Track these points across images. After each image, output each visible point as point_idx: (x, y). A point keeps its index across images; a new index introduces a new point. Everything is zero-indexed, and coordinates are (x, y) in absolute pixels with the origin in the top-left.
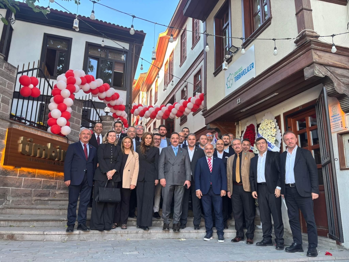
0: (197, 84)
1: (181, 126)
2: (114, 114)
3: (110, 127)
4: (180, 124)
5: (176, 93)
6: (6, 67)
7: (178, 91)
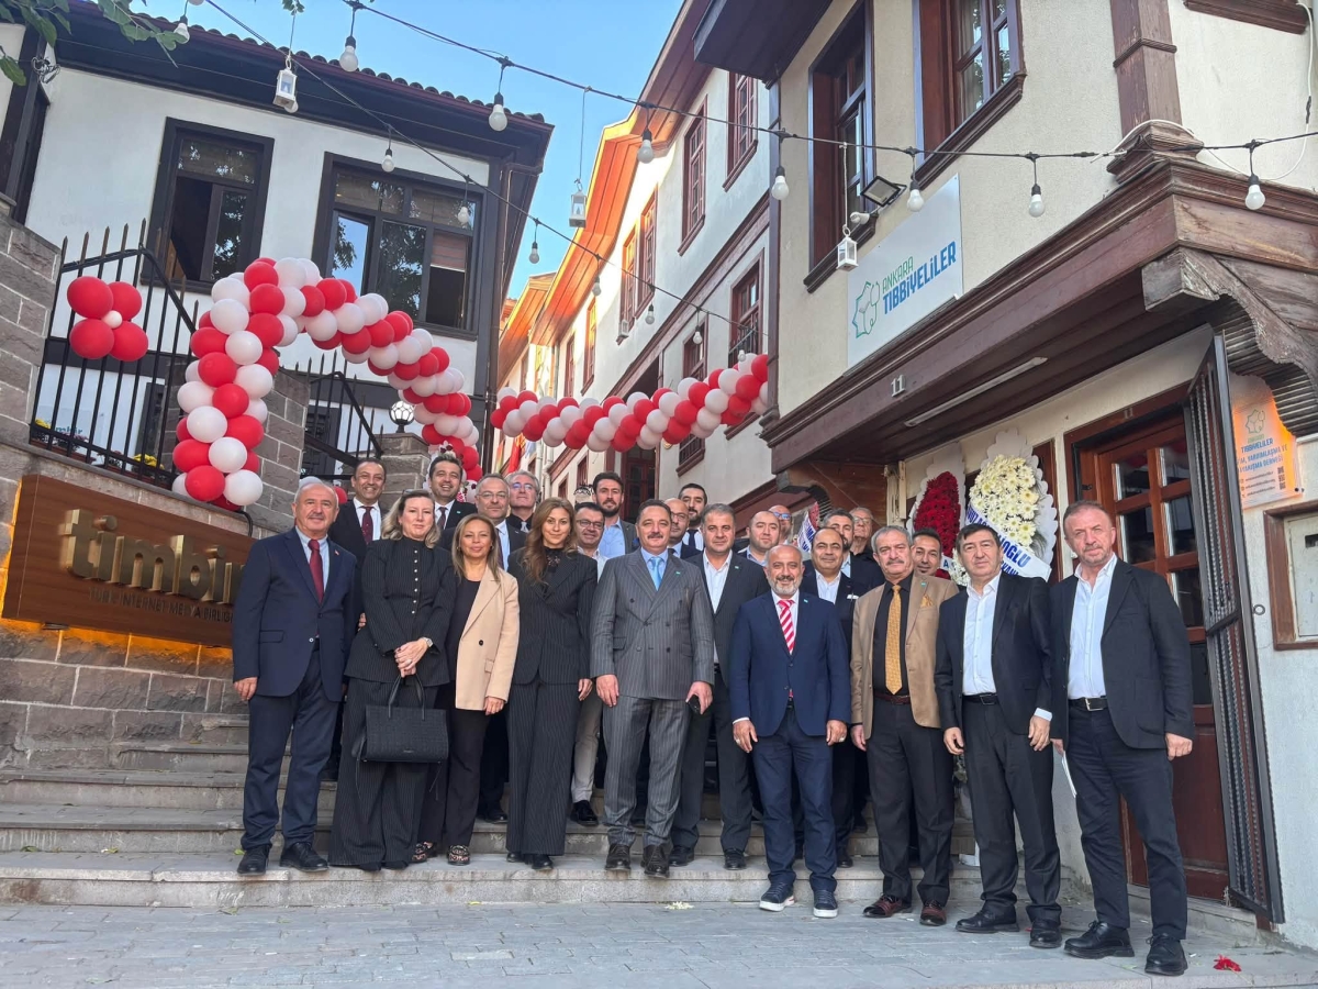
0: (742, 319)
1: (680, 472)
2: (429, 428)
3: (414, 477)
4: (678, 470)
5: (664, 350)
6: (19, 243)
7: (672, 345)
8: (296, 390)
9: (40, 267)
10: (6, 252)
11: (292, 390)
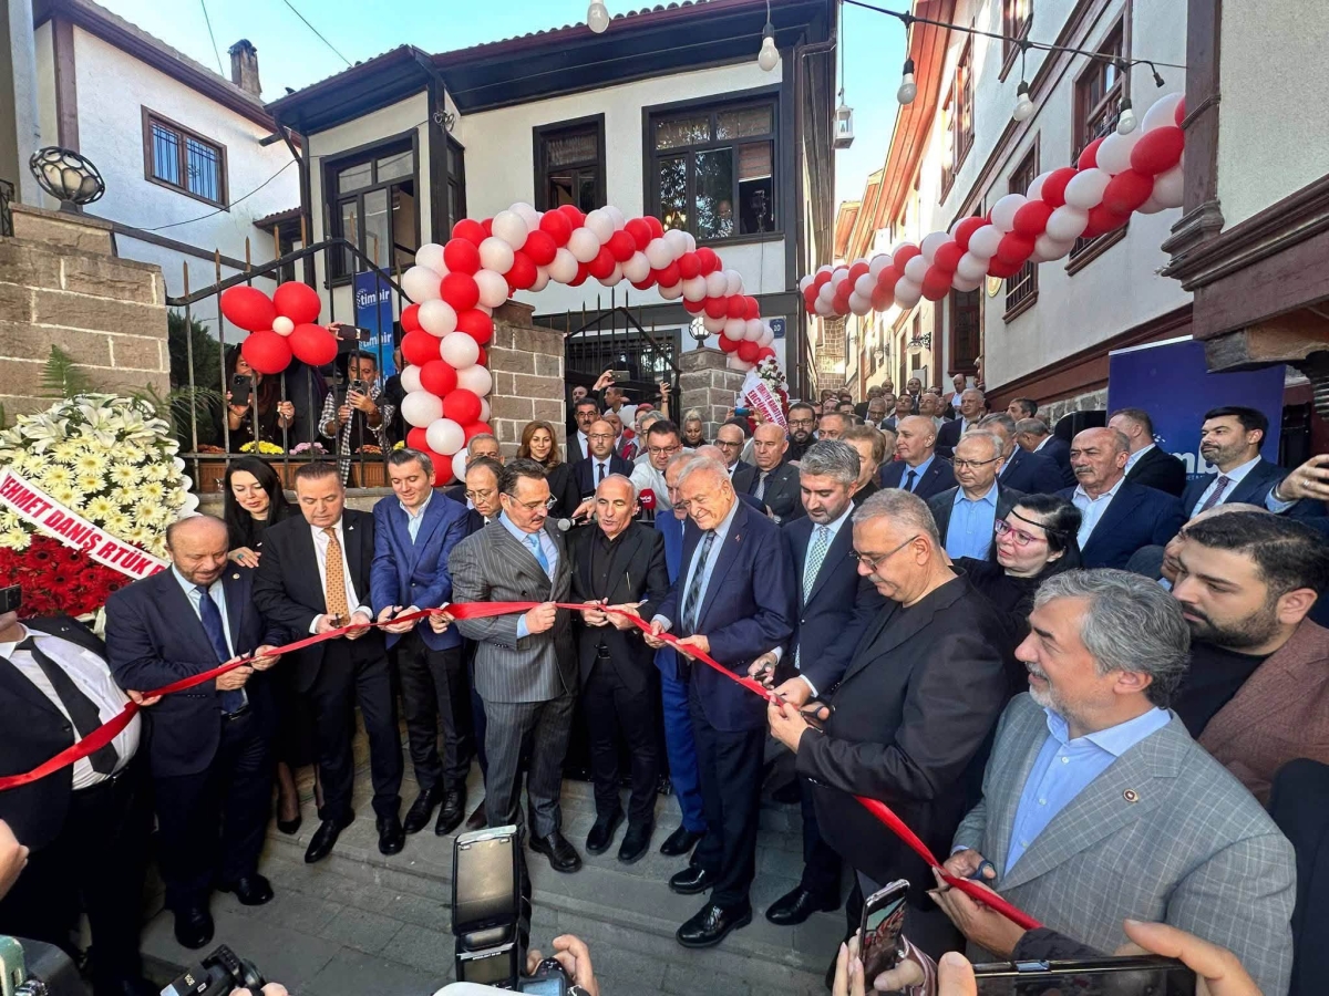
0: (1090, 118)
1: (1007, 323)
2: (724, 339)
3: (705, 391)
4: (1004, 318)
5: (986, 196)
6: (76, 273)
7: (995, 186)
8: (543, 342)
9: (127, 294)
10: (61, 288)
11: (538, 344)
